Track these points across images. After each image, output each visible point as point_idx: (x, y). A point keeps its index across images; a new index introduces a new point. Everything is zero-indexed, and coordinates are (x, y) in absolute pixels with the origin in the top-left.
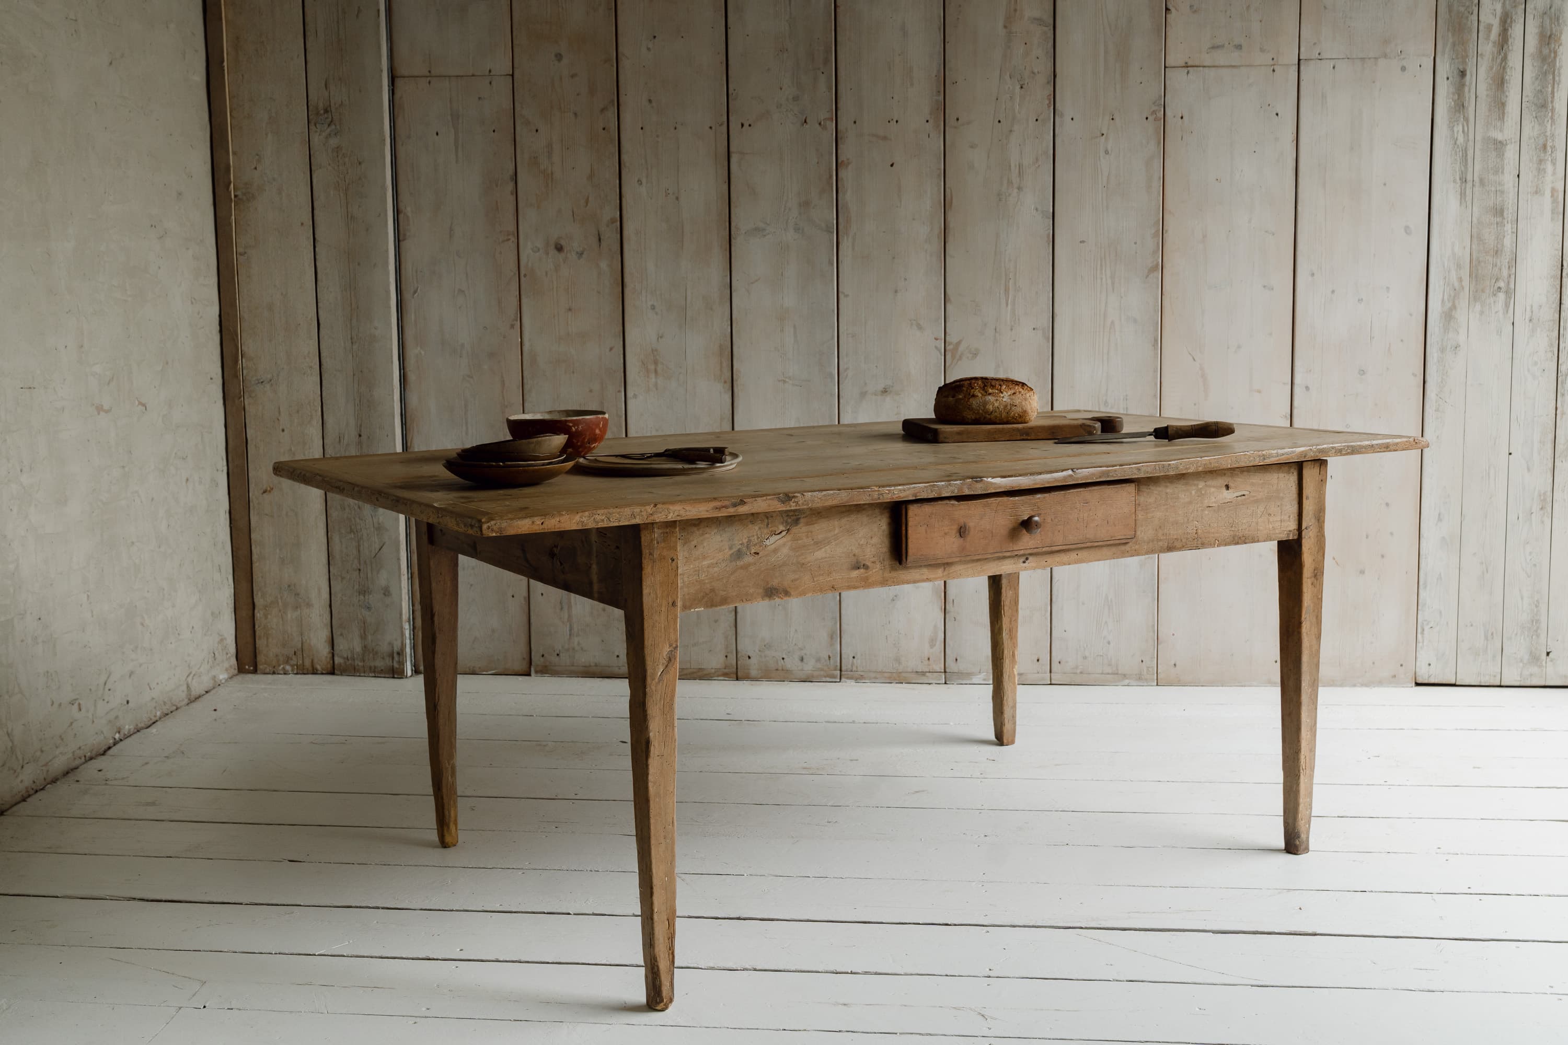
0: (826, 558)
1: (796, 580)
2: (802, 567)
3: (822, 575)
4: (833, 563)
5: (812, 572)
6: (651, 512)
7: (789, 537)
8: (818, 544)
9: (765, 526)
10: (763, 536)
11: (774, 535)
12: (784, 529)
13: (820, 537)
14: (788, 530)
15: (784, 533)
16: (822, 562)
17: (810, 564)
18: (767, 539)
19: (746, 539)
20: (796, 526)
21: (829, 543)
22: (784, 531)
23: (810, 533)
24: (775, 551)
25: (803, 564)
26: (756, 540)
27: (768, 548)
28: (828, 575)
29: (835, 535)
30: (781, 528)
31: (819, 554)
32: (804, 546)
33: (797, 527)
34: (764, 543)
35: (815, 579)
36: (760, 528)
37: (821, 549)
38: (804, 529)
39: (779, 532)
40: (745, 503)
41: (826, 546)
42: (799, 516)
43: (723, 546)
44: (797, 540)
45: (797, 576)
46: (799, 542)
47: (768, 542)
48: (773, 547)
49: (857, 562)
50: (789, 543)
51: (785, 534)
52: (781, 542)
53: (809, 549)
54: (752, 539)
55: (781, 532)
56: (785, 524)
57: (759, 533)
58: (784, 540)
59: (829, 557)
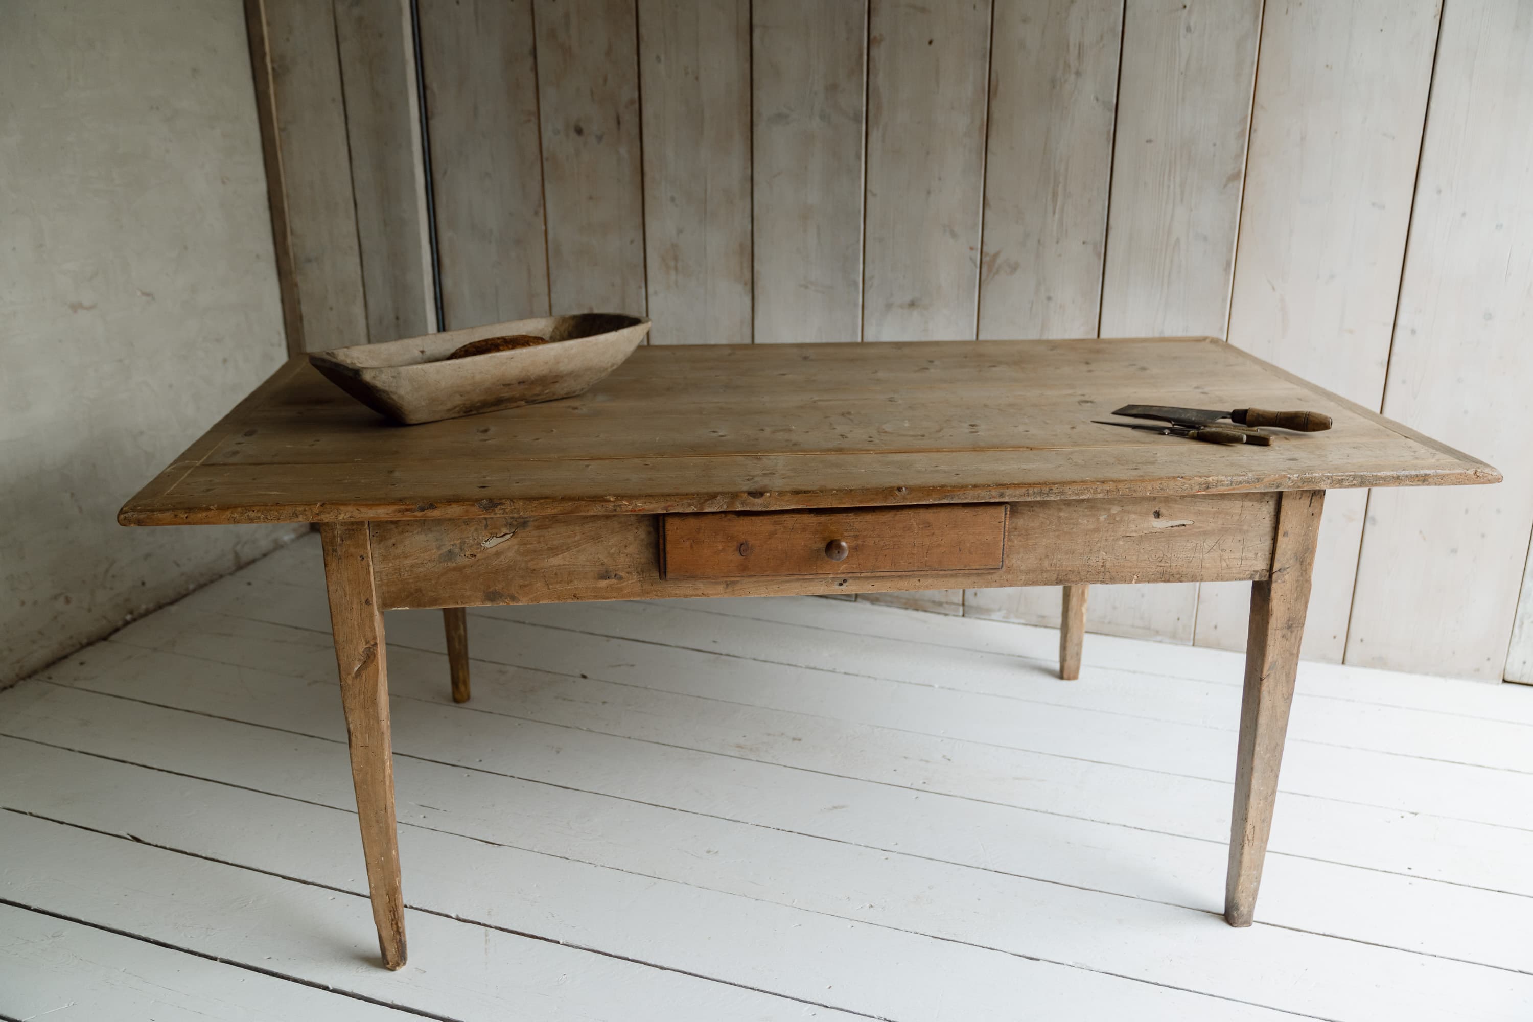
0: (564, 565)
1: (525, 586)
2: (532, 573)
3: (560, 583)
4: (575, 571)
5: (546, 580)
6: (317, 512)
7: (515, 541)
8: (554, 551)
9: (483, 528)
10: (481, 538)
11: (495, 538)
12: (508, 531)
13: (556, 543)
14: (514, 533)
15: (508, 536)
16: (560, 569)
17: (543, 570)
18: (486, 541)
19: (458, 539)
20: (525, 529)
21: (568, 549)
22: (507, 534)
23: (542, 538)
24: (498, 554)
25: (534, 570)
26: (471, 541)
27: (488, 551)
28: (568, 583)
29: (576, 541)
30: (504, 531)
31: (556, 561)
32: (535, 551)
33: (526, 531)
34: (483, 545)
35: (551, 586)
36: (476, 530)
37: (557, 555)
38: (535, 533)
39: (501, 535)
40: (436, 508)
41: (565, 552)
42: (528, 519)
43: (428, 546)
44: (525, 544)
45: (526, 582)
46: (528, 546)
47: (487, 545)
48: (494, 550)
49: (606, 572)
50: (516, 547)
51: (510, 537)
52: (506, 545)
53: (542, 555)
54: (467, 541)
55: (504, 535)
56: (508, 527)
57: (474, 534)
58: (509, 543)
59: (568, 565)
